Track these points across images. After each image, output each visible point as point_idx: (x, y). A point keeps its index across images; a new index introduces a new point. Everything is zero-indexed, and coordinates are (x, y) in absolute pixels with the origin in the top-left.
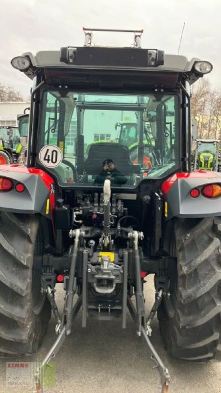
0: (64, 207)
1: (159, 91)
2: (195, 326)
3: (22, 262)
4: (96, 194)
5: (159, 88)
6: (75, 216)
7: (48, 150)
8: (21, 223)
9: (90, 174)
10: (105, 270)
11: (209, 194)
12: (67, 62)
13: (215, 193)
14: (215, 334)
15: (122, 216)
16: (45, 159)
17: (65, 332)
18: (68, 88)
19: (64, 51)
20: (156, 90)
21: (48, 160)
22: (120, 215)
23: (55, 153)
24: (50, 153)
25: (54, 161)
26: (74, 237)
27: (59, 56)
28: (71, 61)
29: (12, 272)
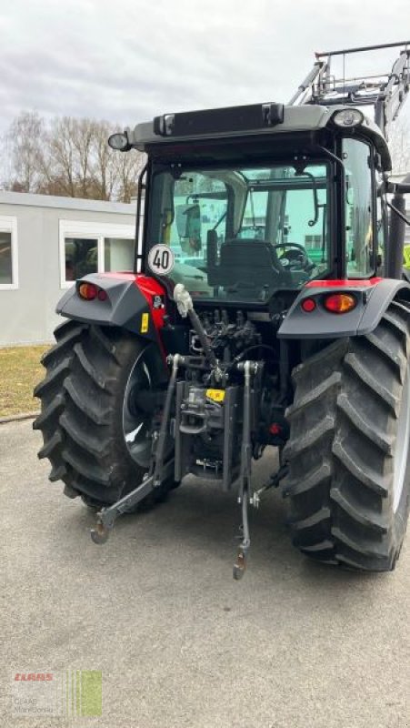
0: (170, 326)
1: (301, 158)
2: (297, 493)
3: (100, 383)
4: (217, 311)
5: (300, 154)
6: (193, 342)
7: (158, 252)
8: (107, 339)
9: (222, 285)
10: (191, 403)
11: (330, 306)
12: (164, 134)
13: (343, 307)
14: (324, 509)
15: (249, 345)
16: (154, 263)
17: (152, 482)
18: (182, 166)
19: (157, 120)
20: (296, 158)
21: (158, 265)
22: (247, 342)
23: (166, 255)
24: (160, 256)
25: (165, 265)
26: (172, 364)
27: (151, 129)
28: (169, 132)
29: (90, 395)
